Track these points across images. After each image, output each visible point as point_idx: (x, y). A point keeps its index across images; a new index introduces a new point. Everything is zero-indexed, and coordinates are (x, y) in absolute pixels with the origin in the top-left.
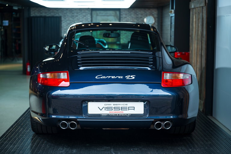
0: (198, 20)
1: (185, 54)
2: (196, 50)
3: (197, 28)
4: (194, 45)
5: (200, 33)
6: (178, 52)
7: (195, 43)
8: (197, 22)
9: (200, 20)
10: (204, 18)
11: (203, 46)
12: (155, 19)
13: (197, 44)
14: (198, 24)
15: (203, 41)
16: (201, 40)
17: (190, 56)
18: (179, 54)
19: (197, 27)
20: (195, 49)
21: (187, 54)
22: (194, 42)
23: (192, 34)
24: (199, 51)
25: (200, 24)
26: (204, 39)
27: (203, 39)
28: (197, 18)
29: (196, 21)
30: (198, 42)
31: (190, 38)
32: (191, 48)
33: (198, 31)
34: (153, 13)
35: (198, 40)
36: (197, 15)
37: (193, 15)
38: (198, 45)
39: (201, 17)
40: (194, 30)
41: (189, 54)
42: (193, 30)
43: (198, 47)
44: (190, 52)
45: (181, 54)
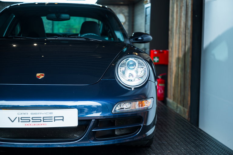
0: (181, 8)
1: (163, 52)
2: (177, 47)
3: (178, 20)
4: (174, 41)
5: (183, 24)
6: (154, 50)
7: (176, 38)
8: (179, 12)
9: (184, 9)
10: (188, 5)
11: (187, 40)
12: (126, 18)
13: (179, 38)
14: (181, 13)
15: (187, 34)
16: (185, 33)
17: (170, 54)
18: (156, 53)
19: (179, 17)
20: (176, 45)
21: (165, 52)
22: (174, 37)
23: (172, 28)
24: (182, 47)
25: (183, 14)
26: (189, 31)
27: (187, 31)
28: (179, 7)
29: (177, 11)
30: (181, 36)
31: (170, 32)
32: (170, 45)
33: (180, 22)
34: (123, 11)
35: (180, 34)
36: (179, 3)
37: (173, 4)
38: (181, 40)
39: (185, 4)
40: (175, 22)
41: (168, 52)
42: (173, 23)
43: (181, 42)
44: (170, 50)
45: (159, 52)
